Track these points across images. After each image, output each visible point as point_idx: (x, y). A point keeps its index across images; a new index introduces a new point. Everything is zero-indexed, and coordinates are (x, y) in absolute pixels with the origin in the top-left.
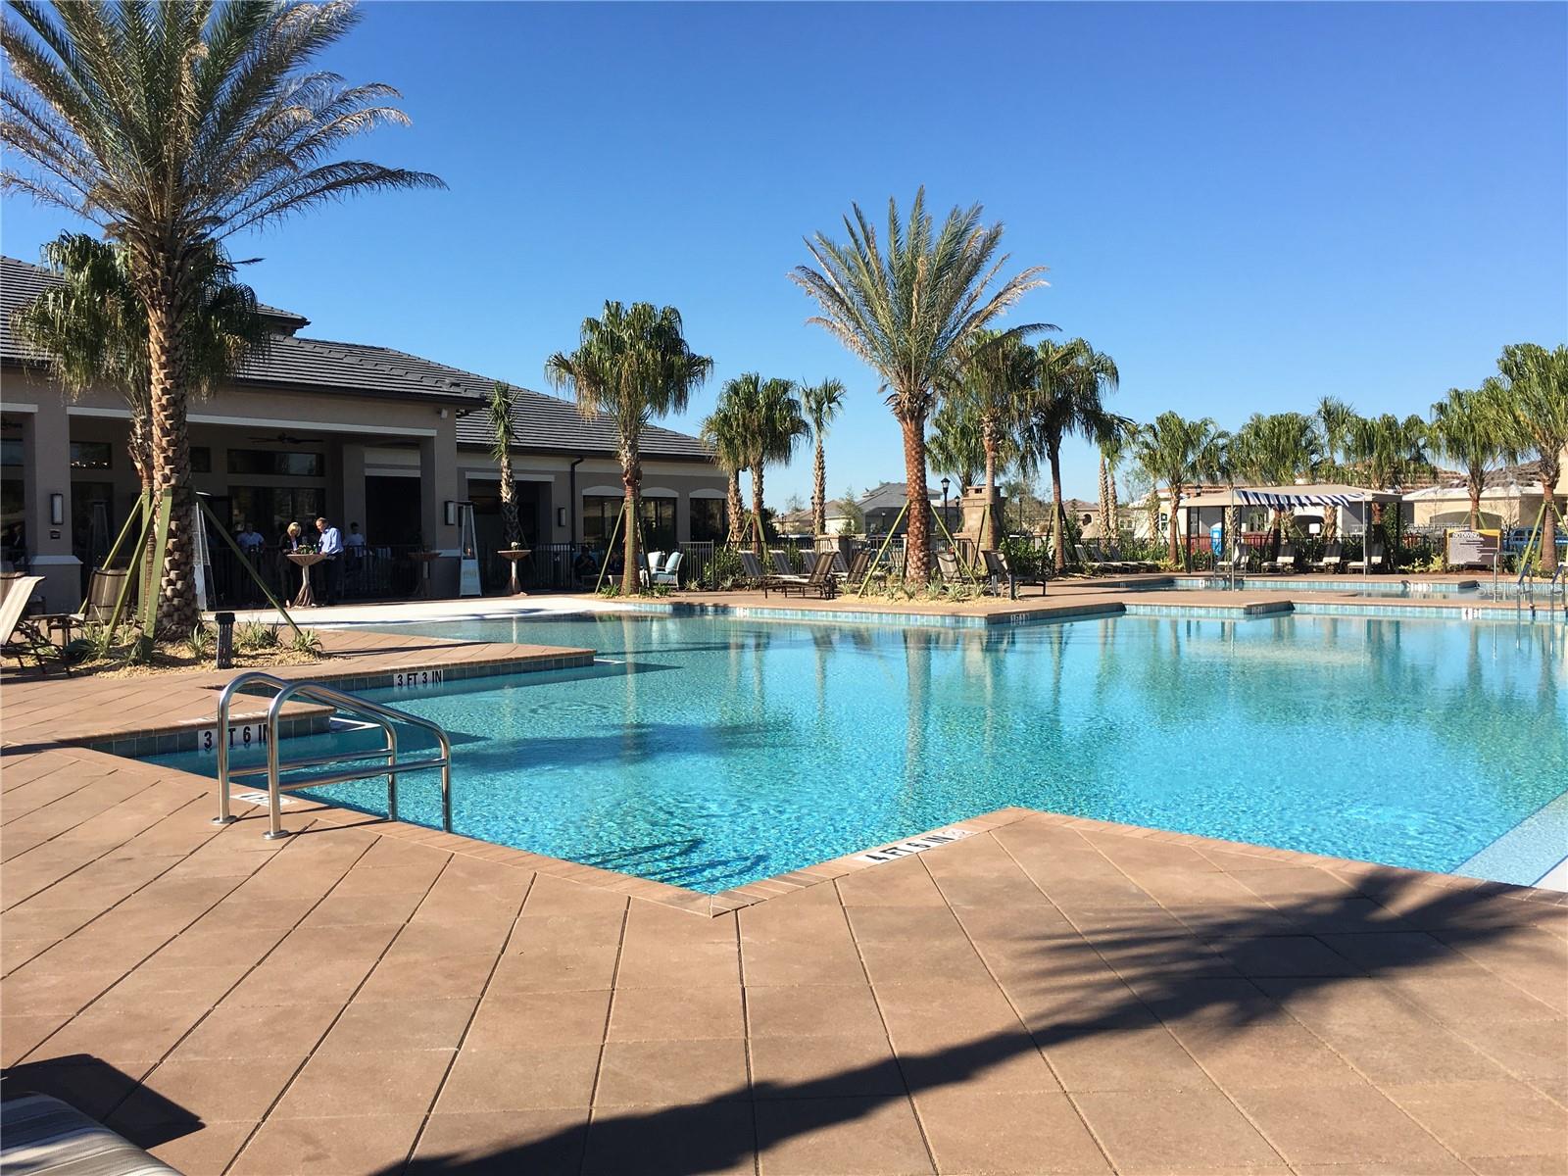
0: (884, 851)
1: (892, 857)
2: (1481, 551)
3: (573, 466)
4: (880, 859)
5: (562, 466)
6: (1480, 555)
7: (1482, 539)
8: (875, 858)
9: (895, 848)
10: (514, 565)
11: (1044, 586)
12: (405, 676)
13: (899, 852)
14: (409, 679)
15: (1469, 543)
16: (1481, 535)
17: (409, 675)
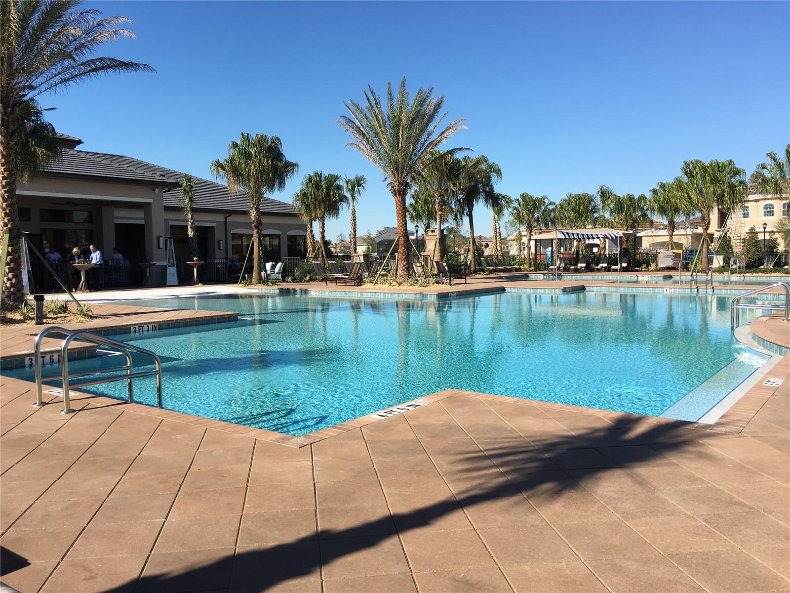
0: (386, 413)
1: (390, 415)
2: (674, 260)
3: (226, 218)
4: (384, 416)
5: (220, 218)
6: (673, 262)
7: (674, 255)
8: (381, 416)
9: (392, 411)
10: (195, 269)
11: (466, 278)
12: (137, 327)
13: (393, 413)
14: (139, 329)
15: (668, 256)
16: (673, 253)
17: (139, 327)
